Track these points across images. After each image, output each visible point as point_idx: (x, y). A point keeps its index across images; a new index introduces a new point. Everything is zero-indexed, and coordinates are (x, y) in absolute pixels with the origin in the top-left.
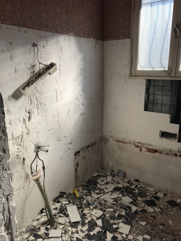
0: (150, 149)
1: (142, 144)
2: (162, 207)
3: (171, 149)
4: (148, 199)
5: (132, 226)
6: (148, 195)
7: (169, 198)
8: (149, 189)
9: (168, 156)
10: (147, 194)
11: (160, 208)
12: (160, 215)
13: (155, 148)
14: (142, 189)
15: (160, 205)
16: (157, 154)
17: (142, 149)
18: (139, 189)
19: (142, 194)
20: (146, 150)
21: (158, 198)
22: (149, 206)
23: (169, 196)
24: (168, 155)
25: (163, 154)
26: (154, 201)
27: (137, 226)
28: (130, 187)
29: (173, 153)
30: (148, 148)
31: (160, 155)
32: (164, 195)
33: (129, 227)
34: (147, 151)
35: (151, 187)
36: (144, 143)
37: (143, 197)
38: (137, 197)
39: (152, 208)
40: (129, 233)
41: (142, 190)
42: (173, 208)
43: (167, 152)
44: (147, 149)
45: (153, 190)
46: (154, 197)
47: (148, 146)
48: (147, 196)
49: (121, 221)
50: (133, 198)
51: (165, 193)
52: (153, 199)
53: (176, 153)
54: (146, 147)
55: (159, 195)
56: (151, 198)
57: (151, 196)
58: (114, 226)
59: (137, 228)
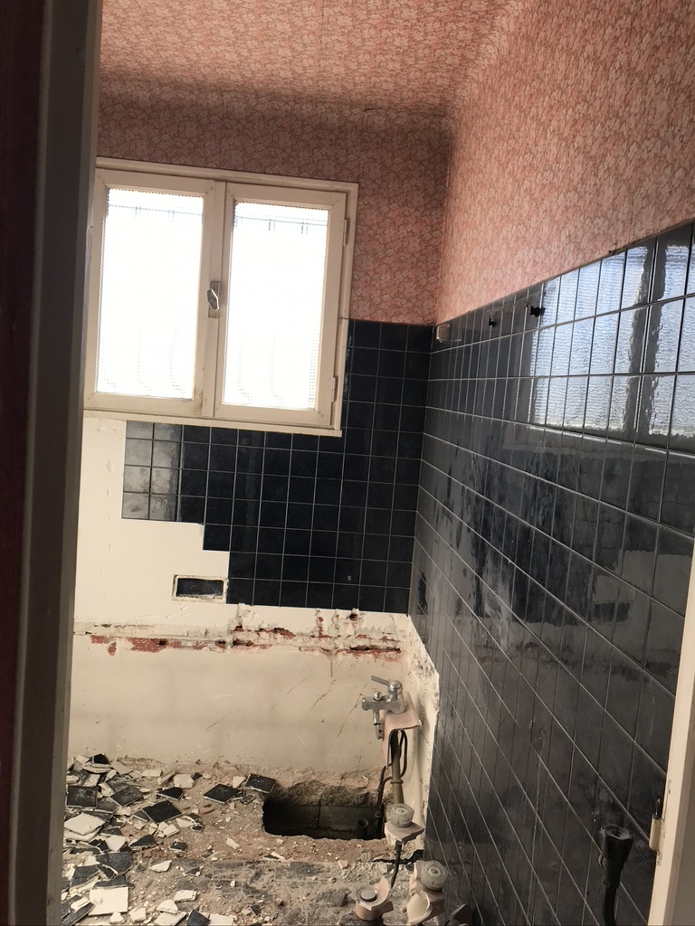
0: (140, 639)
1: (116, 627)
2: (196, 811)
3: (207, 627)
4: (150, 801)
5: (131, 886)
6: (146, 793)
7: (210, 781)
8: (143, 774)
9: (200, 651)
10: (143, 790)
11: (193, 815)
12: (197, 834)
13: (158, 634)
14: (122, 780)
15: (188, 808)
16: (166, 652)
17: (114, 644)
18: (113, 782)
19: (127, 794)
20: (131, 645)
21: (177, 793)
22: (157, 821)
23: (206, 776)
24: (201, 648)
25: (184, 647)
26: (171, 804)
27: (145, 882)
28: (83, 783)
29: (214, 640)
30: (136, 638)
31: (177, 651)
32: (194, 779)
33: (124, 891)
34: (133, 649)
35: (148, 767)
36: (122, 622)
37: (132, 804)
38: (113, 808)
39: (169, 824)
40: (129, 906)
41: (124, 784)
42: (227, 804)
43: (197, 639)
44: (133, 640)
45: (156, 773)
46: (166, 792)
47: (138, 630)
48: (145, 797)
49: (93, 884)
50: (101, 815)
51: (194, 772)
52: (163, 800)
53: (222, 639)
54: (130, 636)
55: (178, 782)
56: (158, 797)
57: (156, 793)
58: (76, 906)
59: (147, 887)
